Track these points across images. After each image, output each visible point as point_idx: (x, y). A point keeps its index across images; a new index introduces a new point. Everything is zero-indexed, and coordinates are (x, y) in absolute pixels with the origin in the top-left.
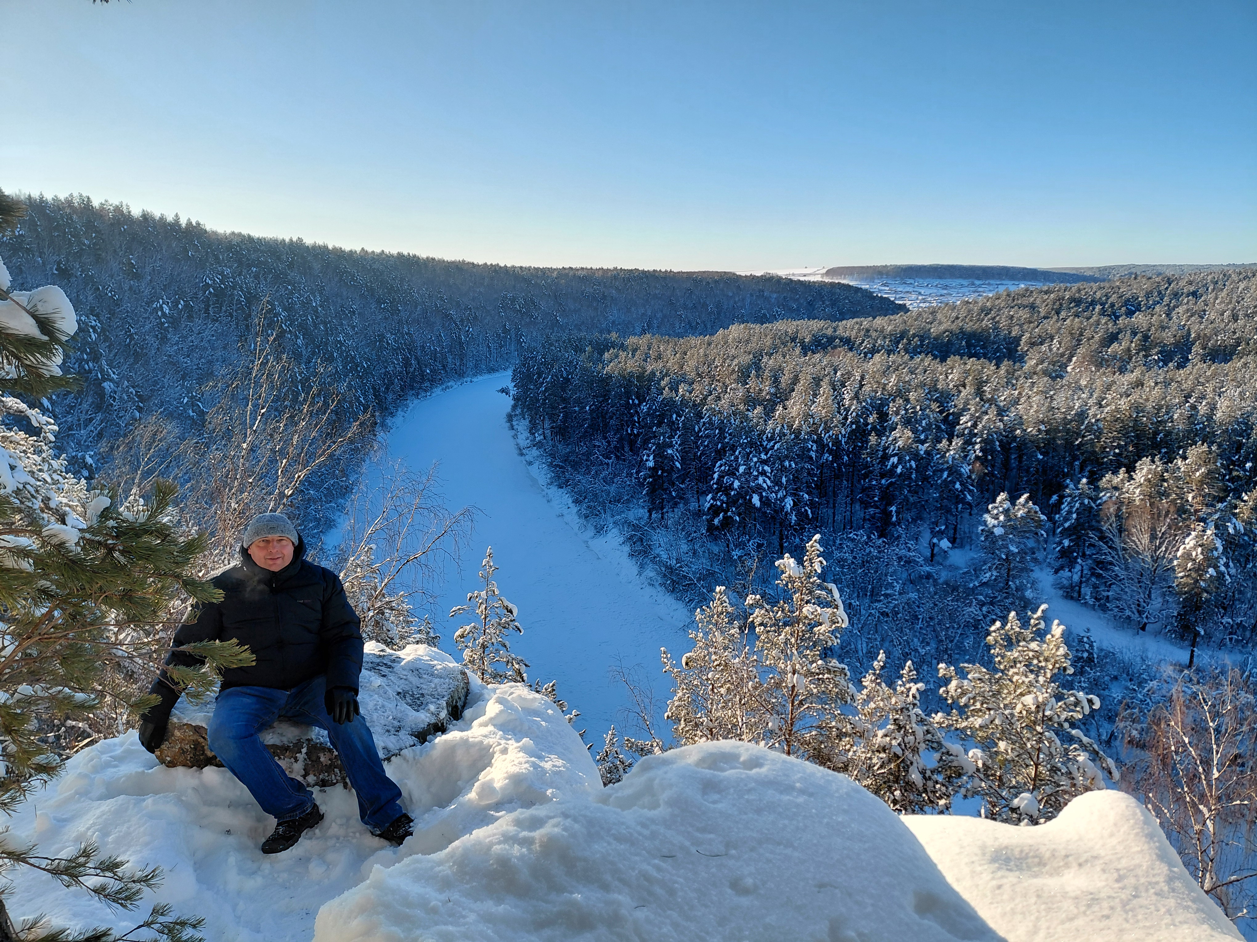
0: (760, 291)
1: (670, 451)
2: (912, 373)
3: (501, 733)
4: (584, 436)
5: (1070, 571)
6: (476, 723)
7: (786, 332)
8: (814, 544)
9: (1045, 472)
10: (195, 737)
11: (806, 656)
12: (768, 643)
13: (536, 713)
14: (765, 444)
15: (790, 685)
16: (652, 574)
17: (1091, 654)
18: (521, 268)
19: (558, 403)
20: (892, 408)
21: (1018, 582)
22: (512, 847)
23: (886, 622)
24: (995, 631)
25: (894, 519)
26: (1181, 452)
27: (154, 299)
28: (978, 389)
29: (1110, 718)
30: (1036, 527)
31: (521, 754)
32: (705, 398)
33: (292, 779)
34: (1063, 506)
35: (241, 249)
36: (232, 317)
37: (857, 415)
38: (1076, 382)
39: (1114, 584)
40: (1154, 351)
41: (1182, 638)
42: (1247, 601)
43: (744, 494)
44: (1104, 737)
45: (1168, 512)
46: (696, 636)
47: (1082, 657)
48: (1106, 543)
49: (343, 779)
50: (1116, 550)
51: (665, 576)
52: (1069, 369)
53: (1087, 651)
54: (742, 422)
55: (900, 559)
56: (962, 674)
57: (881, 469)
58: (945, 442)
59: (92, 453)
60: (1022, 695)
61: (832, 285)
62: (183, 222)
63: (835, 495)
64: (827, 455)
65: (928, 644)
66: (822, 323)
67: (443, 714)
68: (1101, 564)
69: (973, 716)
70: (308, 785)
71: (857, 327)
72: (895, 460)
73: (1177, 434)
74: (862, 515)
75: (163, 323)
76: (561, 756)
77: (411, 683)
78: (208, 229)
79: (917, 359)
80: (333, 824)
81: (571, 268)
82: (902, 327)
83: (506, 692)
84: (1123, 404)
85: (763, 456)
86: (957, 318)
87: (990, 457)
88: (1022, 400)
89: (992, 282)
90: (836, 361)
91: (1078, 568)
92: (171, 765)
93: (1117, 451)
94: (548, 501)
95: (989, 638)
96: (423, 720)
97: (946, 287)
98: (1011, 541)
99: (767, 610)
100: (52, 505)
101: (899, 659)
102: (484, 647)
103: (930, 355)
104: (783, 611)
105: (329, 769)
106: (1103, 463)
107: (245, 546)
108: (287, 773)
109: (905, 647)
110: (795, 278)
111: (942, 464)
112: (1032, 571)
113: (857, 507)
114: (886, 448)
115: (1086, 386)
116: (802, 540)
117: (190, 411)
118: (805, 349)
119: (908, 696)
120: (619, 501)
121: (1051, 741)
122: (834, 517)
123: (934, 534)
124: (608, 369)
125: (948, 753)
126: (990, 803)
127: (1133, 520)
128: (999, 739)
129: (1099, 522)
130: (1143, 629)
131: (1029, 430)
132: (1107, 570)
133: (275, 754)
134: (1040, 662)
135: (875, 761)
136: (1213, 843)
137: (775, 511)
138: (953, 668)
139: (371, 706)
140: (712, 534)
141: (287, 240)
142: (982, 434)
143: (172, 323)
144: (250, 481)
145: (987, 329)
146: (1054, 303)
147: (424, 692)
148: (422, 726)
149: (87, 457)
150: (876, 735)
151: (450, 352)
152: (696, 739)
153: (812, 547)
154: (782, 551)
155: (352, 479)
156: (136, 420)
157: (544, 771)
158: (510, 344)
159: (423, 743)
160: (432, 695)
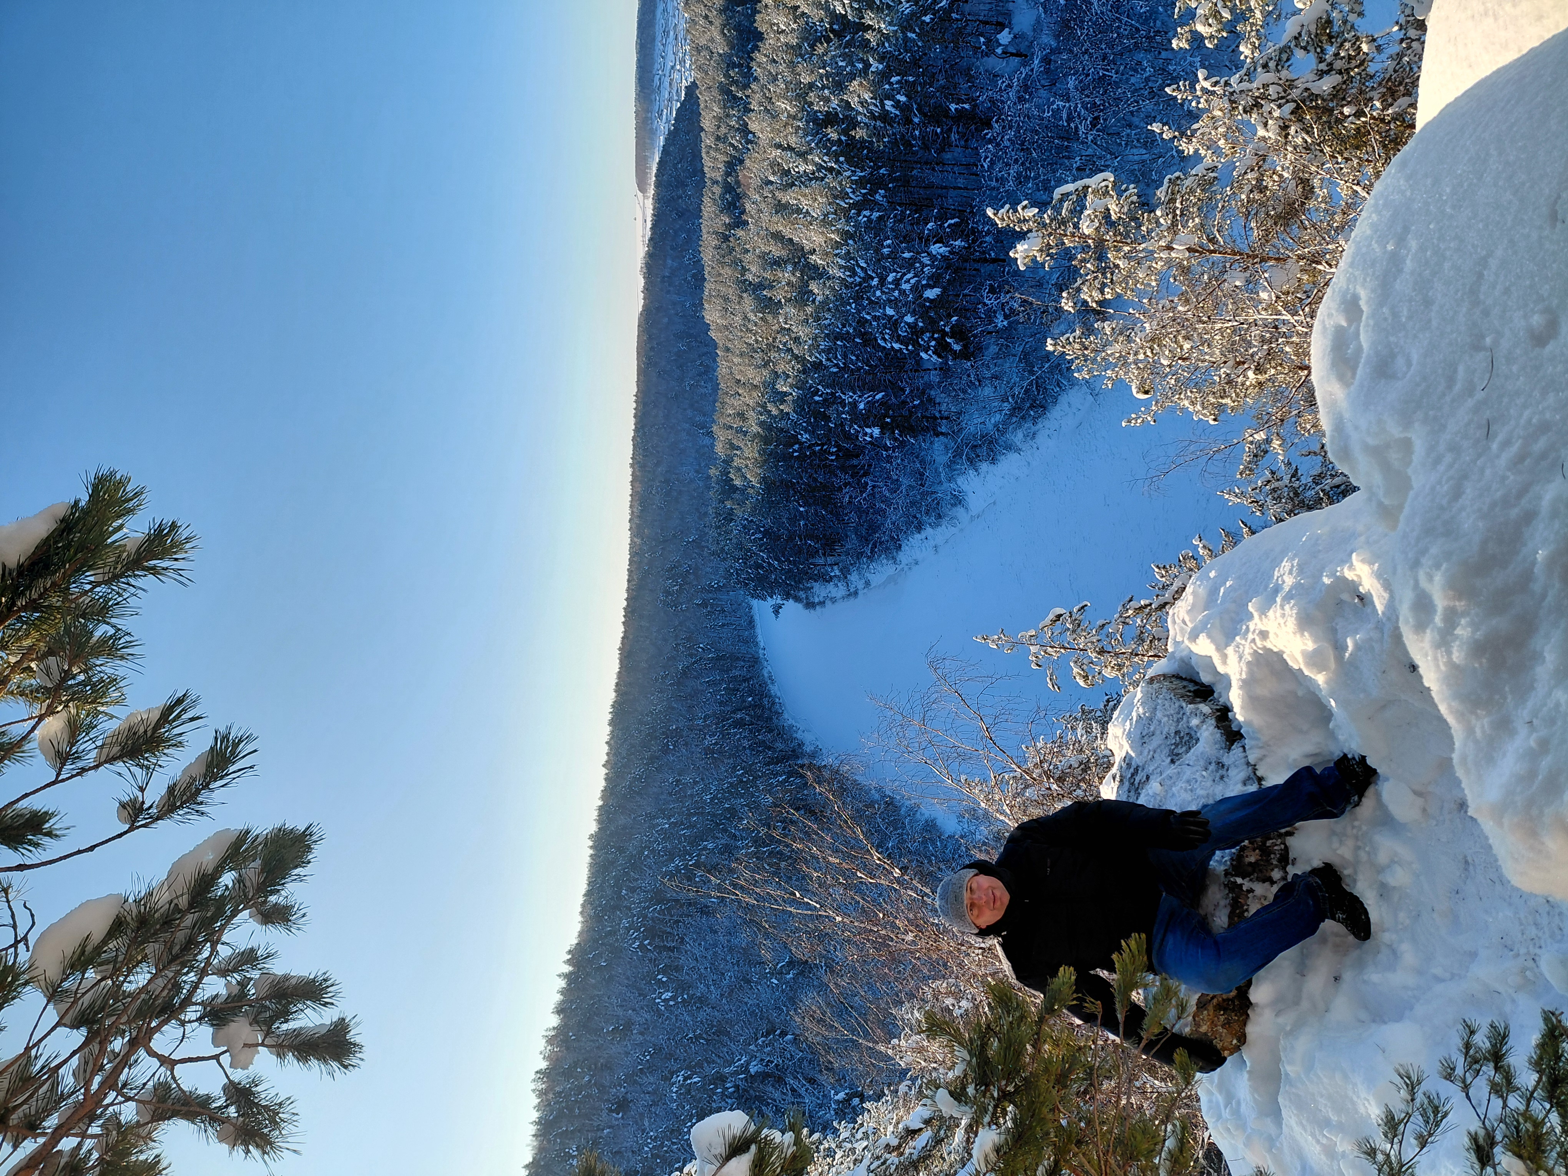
0: (663, 281)
1: (862, 406)
2: (776, 79)
3: (1238, 638)
4: (838, 515)
6: (1221, 669)
7: (717, 248)
8: (999, 217)
10: (1211, 1008)
11: (1149, 232)
12: (1127, 284)
13: (1213, 592)
14: (858, 280)
15: (1187, 254)
16: (1020, 434)
18: (629, 581)
19: (795, 545)
20: (819, 106)
22: (1457, 637)
23: (1105, 120)
25: (967, 106)
27: (655, 1008)
31: (1271, 613)
32: (796, 357)
33: (1276, 897)
35: (600, 906)
36: (678, 922)
37: (827, 154)
43: (923, 308)
46: (1109, 378)
49: (1281, 836)
51: (1023, 418)
54: (829, 310)
55: (1021, 99)
56: (1189, 16)
57: (899, 123)
58: (868, 36)
59: (833, 1092)
61: (658, 185)
62: (567, 969)
63: (931, 186)
64: (877, 197)
65: (1139, 63)
66: (706, 200)
67: (1205, 708)
71: (713, 153)
72: (888, 103)
74: (960, 150)
75: (684, 1000)
76: (1276, 563)
77: (1159, 746)
78: (576, 941)
79: (758, 71)
80: (1339, 852)
81: (630, 521)
82: (715, 93)
83: (1182, 629)
85: (875, 282)
86: (706, 17)
90: (755, 182)
92: (1242, 1039)
94: (917, 564)
96: (1212, 734)
99: (1083, 284)
100: (895, 1142)
101: (1157, 104)
102: (1102, 652)
103: (753, 55)
104: (1086, 261)
105: (1266, 852)
107: (977, 931)
108: (1266, 903)
109: (1142, 95)
110: (648, 234)
111: (897, 39)
113: (948, 156)
114: (873, 117)
116: (988, 233)
117: (788, 977)
118: (740, 223)
119: (1214, 93)
120: (922, 474)
122: (960, 188)
123: (990, 52)
124: (754, 481)
125: (1297, 38)
133: (1241, 915)
135: (1299, 141)
137: (948, 268)
138: (1179, 29)
139: (1188, 796)
140: (973, 354)
141: (591, 852)
143: (684, 990)
144: (881, 915)
147: (1173, 730)
148: (1218, 735)
149: (836, 1098)
150: (1264, 139)
151: (727, 671)
152: (1248, 383)
153: (1003, 220)
154: (1004, 261)
155: (877, 796)
156: (795, 1039)
157: (1296, 586)
158: (720, 600)
159: (1242, 736)
160: (1178, 721)
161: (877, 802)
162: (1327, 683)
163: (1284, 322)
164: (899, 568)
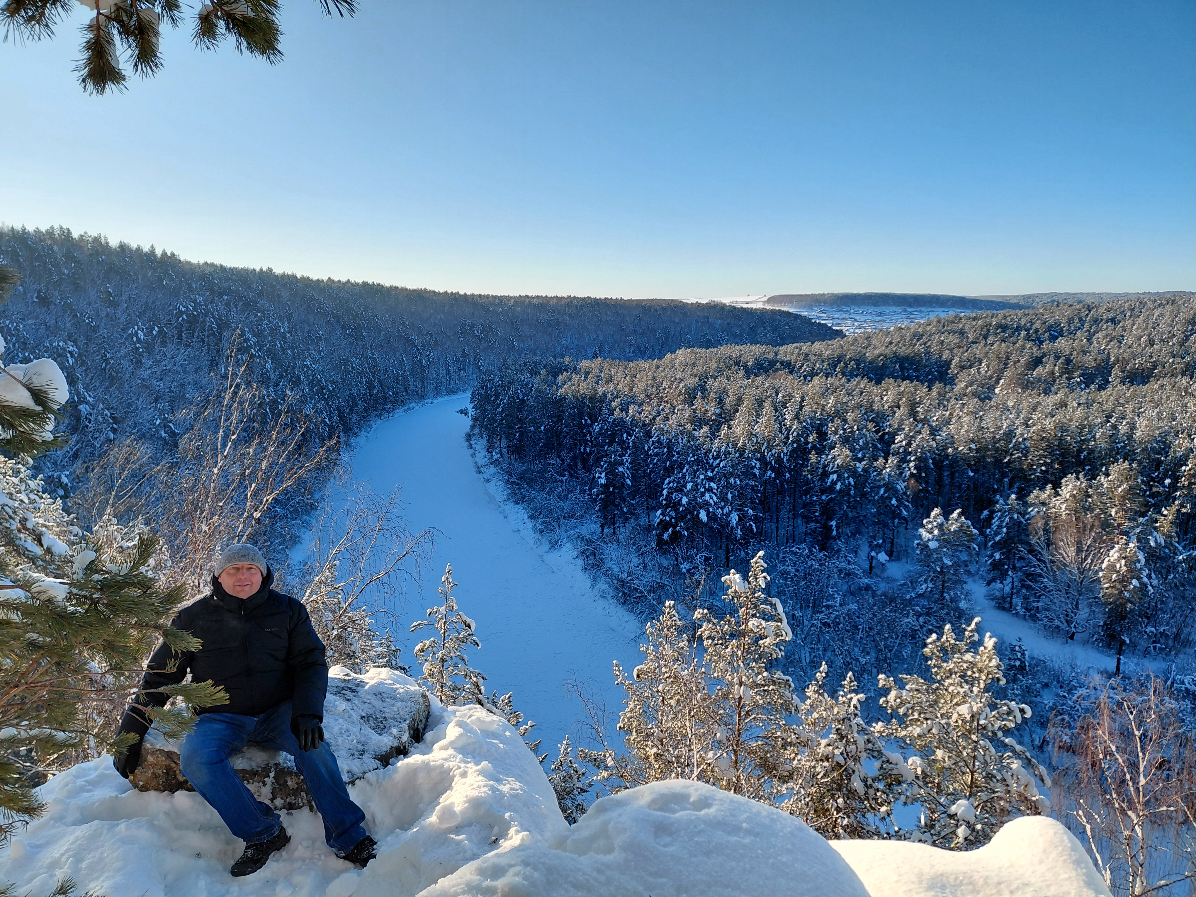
0: (705, 317)
1: (621, 469)
2: (849, 395)
3: (461, 756)
4: (539, 455)
5: (1001, 583)
6: (436, 746)
7: (730, 356)
8: (758, 560)
9: (976, 488)
10: (168, 762)
11: (752, 668)
12: (715, 655)
13: (494, 735)
14: (711, 462)
15: (737, 697)
16: (604, 587)
17: (1023, 662)
18: (480, 296)
19: (514, 423)
20: (831, 427)
21: (952, 593)
23: (828, 632)
24: (931, 643)
25: (834, 533)
26: (1103, 469)
27: (130, 325)
28: (912, 410)
29: (1042, 724)
30: (969, 541)
31: (480, 778)
32: (654, 419)
33: (261, 803)
34: (993, 521)
35: (213, 278)
36: (204, 342)
37: (798, 434)
38: (1004, 404)
39: (1044, 595)
40: (1076, 374)
41: (1109, 646)
42: (1169, 611)
43: (692, 509)
44: (1037, 742)
45: (1092, 526)
46: (647, 648)
47: (1015, 666)
48: (1035, 556)
49: (309, 802)
50: (1044, 562)
51: (617, 588)
52: (997, 391)
53: (1019, 659)
54: (689, 441)
55: (840, 571)
56: (901, 685)
57: (821, 485)
58: (881, 460)
59: (68, 473)
60: (957, 704)
61: (773, 312)
62: (159, 252)
63: (778, 510)
64: (770, 472)
65: (868, 653)
66: (764, 348)
67: (405, 737)
68: (1031, 576)
69: (912, 725)
70: (276, 808)
71: (797, 351)
72: (834, 477)
73: (1100, 452)
74: (804, 529)
75: (138, 349)
76: (518, 779)
77: (374, 707)
78: (182, 259)
79: (854, 381)
80: (300, 846)
81: (527, 296)
82: (839, 352)
83: (465, 715)
84: (1049, 424)
85: (710, 474)
86: (891, 343)
87: (923, 475)
88: (954, 420)
89: (923, 309)
90: (777, 383)
91: (1009, 580)
92: (144, 789)
93: (1043, 468)
94: (505, 517)
95: (926, 649)
96: (386, 744)
97: (880, 314)
98: (945, 554)
99: (714, 624)
100: (29, 525)
101: (841, 668)
102: (443, 660)
103: (865, 378)
104: (729, 625)
105: (296, 792)
106: (1030, 480)
107: (216, 575)
108: (256, 796)
109: (846, 657)
110: (738, 306)
111: (879, 481)
112: (965, 583)
113: (800, 521)
114: (825, 466)
115: (1013, 407)
116: (747, 554)
117: (163, 432)
118: (748, 373)
119: (849, 706)
120: (572, 517)
121: (985, 749)
122: (777, 532)
123: (872, 548)
124: (561, 391)
125: (888, 761)
126: (930, 809)
127: (1060, 534)
128: (937, 748)
129: (1028, 536)
130: (1072, 638)
131: (960, 449)
132: (1036, 582)
133: (244, 778)
134: (974, 673)
135: (818, 769)
136: (1142, 848)
137: (721, 526)
138: (892, 679)
139: (336, 729)
140: (661, 548)
141: (258, 270)
142: (916, 453)
143: (146, 348)
144: (221, 504)
145: (919, 354)
146: (982, 329)
147: (387, 715)
148: (385, 749)
149: (63, 476)
150: (819, 744)
151: (412, 375)
152: (647, 749)
153: (756, 563)
154: (728, 566)
155: (317, 497)
156: (111, 441)
157: (502, 794)
158: (469, 367)
159: (386, 767)
160: (394, 719)
161: (312, 496)
162: (430, 823)
163: (692, 771)
164: (501, 504)
